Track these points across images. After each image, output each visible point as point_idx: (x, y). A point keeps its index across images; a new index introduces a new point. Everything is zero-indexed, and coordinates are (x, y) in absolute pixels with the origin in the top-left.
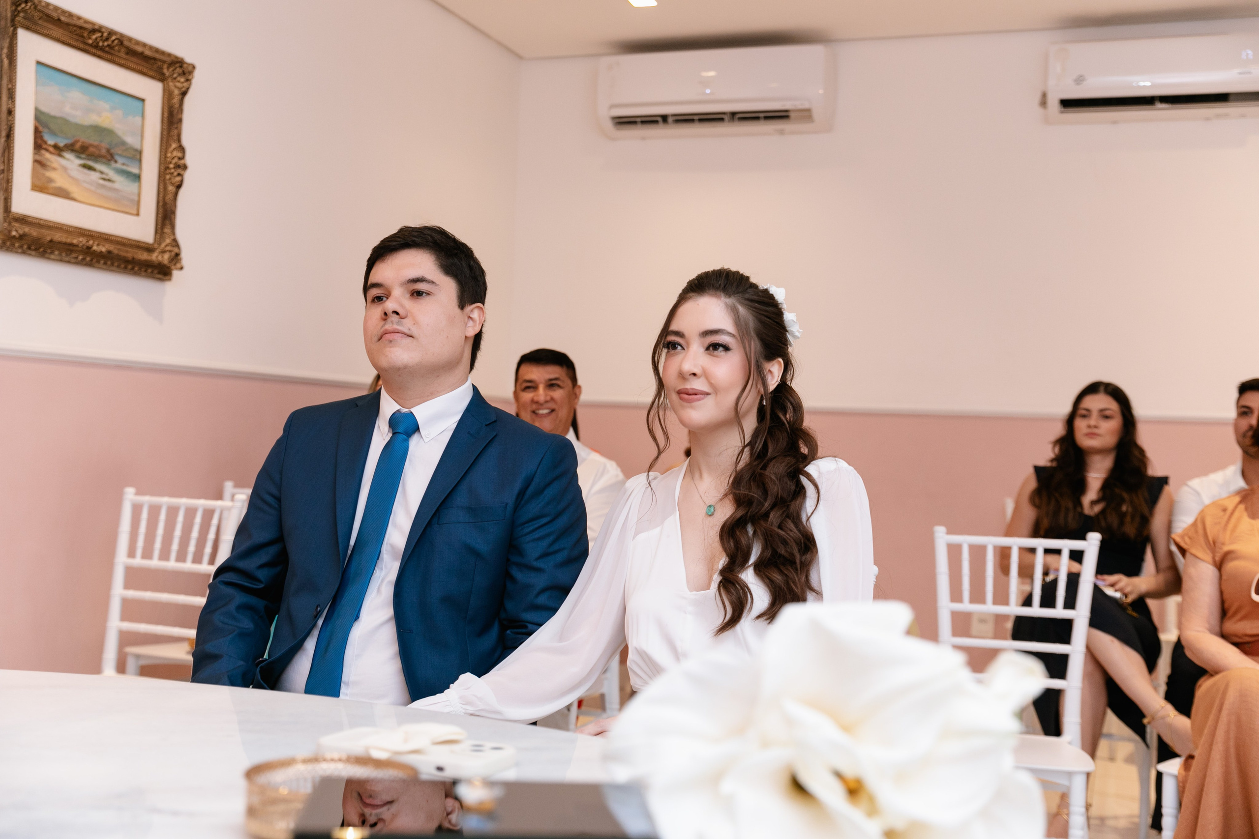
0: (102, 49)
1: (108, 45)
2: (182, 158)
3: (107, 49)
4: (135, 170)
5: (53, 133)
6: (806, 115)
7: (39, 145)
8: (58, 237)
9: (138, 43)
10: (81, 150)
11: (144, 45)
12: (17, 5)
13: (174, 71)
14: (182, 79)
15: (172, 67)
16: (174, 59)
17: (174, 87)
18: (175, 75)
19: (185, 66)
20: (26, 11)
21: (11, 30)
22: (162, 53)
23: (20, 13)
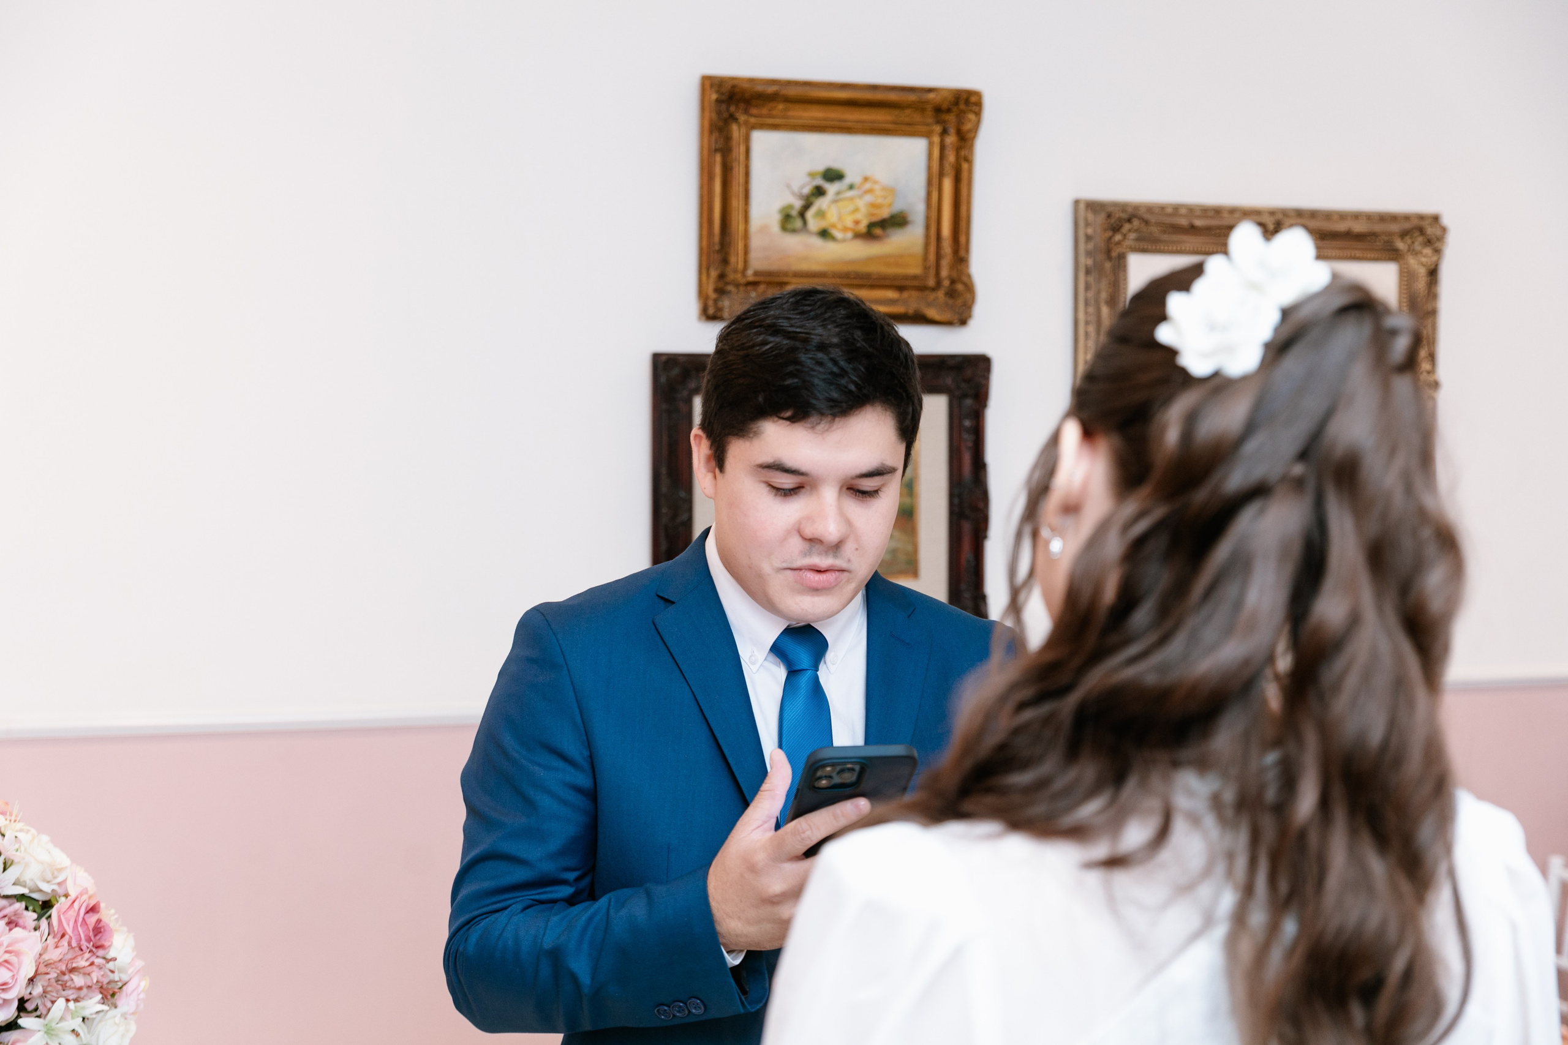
9: (1343, 216)
11: (1356, 216)
12: (1116, 229)
13: (1413, 243)
14: (1428, 251)
15: (1408, 237)
16: (1415, 222)
17: (1418, 266)
18: (1417, 246)
19: (1429, 231)
20: (1137, 231)
21: (1108, 265)
22: (1393, 218)
23: (1127, 236)
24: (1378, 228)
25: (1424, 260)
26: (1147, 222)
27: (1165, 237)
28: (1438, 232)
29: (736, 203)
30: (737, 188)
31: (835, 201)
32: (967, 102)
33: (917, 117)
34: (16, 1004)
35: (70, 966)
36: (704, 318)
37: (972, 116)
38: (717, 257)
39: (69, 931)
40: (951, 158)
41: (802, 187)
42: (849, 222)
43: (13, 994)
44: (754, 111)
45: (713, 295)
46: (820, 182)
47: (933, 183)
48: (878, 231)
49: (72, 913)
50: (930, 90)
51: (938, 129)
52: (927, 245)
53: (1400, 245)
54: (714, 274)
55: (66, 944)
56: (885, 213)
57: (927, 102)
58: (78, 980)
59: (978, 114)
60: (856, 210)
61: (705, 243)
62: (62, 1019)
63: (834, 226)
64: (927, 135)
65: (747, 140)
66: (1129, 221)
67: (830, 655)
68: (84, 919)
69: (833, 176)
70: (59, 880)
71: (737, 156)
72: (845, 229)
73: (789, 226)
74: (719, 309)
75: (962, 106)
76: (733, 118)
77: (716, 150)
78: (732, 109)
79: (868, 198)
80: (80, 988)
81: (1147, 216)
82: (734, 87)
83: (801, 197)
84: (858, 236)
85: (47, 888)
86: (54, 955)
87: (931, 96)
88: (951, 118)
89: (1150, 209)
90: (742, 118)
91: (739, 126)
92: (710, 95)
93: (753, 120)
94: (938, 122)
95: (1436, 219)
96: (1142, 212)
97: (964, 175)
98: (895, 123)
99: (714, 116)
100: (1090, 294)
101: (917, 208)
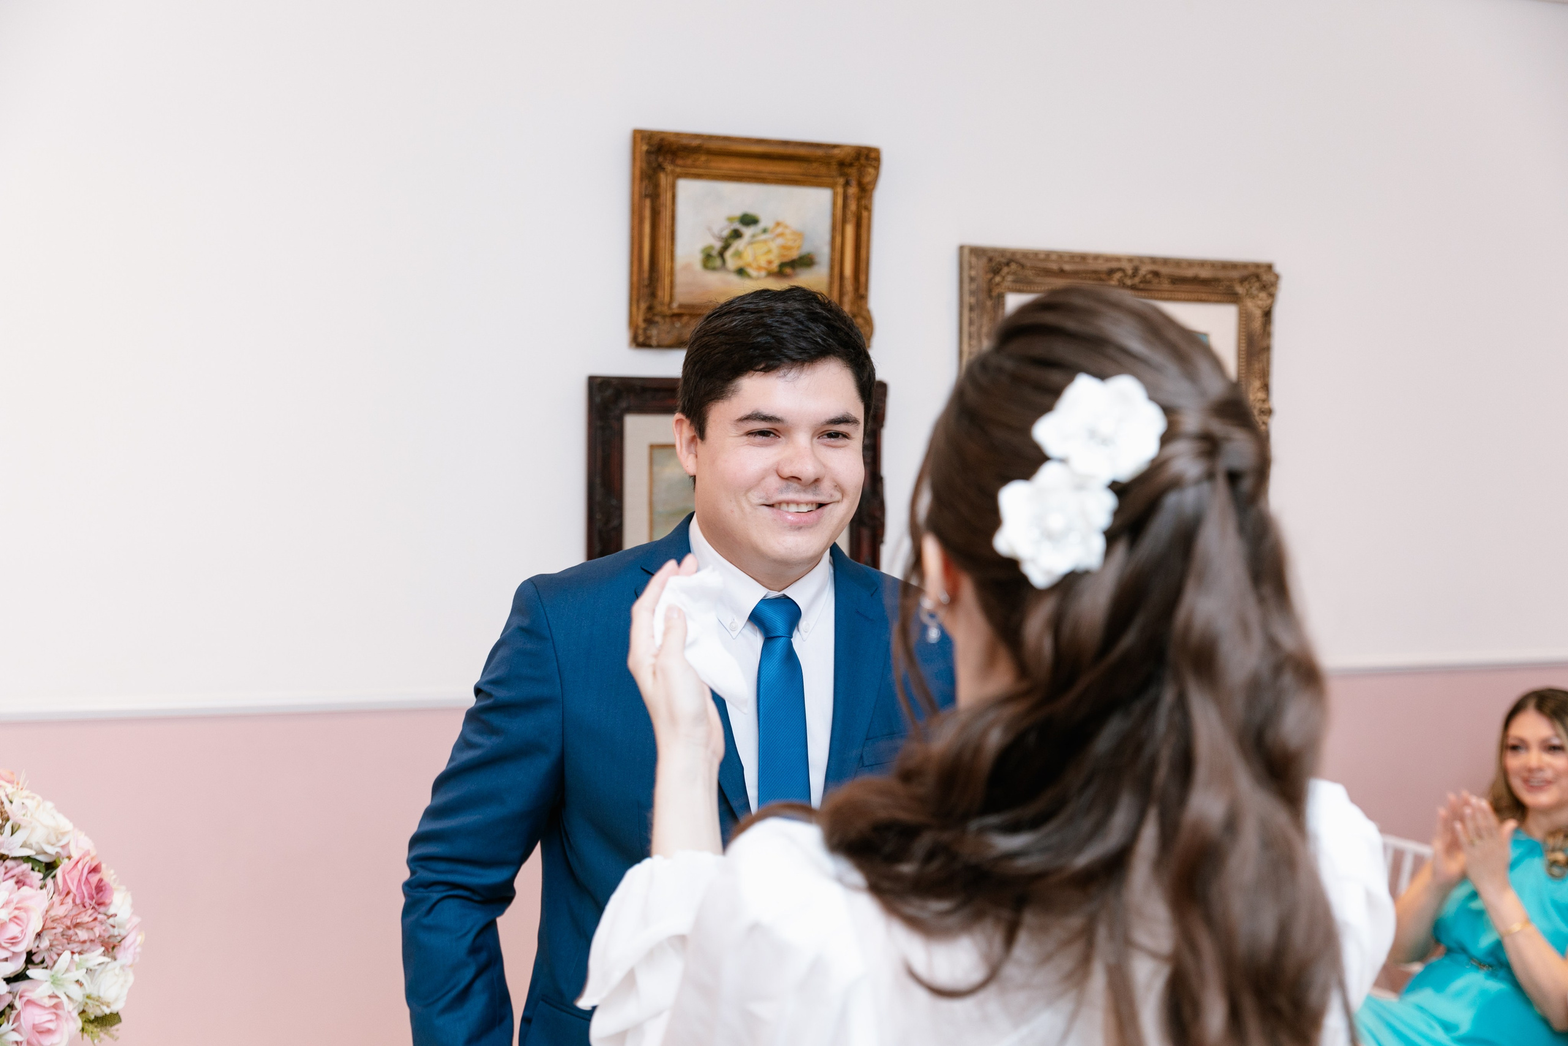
1: (1141, 282)
3: (1142, 286)
9: (1191, 263)
11: (1202, 264)
12: (996, 271)
13: (1251, 288)
14: (1263, 295)
15: (1247, 282)
16: (1252, 270)
17: (1254, 307)
18: (1254, 291)
19: (1265, 277)
20: (1014, 273)
21: (989, 303)
22: (1233, 266)
23: (1006, 278)
24: (1221, 274)
25: (1260, 303)
26: (1023, 266)
27: (1039, 279)
28: (1273, 279)
29: (664, 243)
30: (664, 230)
31: (751, 243)
32: (867, 157)
33: (823, 170)
34: (24, 957)
35: (75, 922)
36: (634, 345)
37: (871, 170)
38: (646, 291)
39: (73, 889)
40: (853, 206)
41: (722, 230)
42: (763, 262)
43: (22, 948)
44: (680, 162)
45: (642, 325)
46: (737, 225)
47: (837, 228)
48: (788, 270)
49: (76, 874)
50: (835, 146)
51: (841, 181)
52: (832, 279)
53: (1240, 290)
54: (643, 306)
55: (71, 901)
56: (794, 255)
57: (831, 157)
58: (83, 935)
59: (877, 168)
60: (769, 251)
61: (635, 278)
62: (67, 970)
63: (749, 265)
64: (832, 186)
65: (673, 187)
66: (1008, 264)
67: (803, 624)
68: (87, 878)
69: (749, 220)
70: (63, 843)
71: (664, 201)
72: (759, 268)
73: (710, 264)
74: (648, 338)
75: (863, 161)
76: (661, 168)
77: (646, 196)
78: (661, 159)
79: (780, 241)
80: (84, 942)
81: (1023, 261)
82: (662, 140)
83: (721, 238)
84: (770, 274)
85: (51, 850)
86: (60, 911)
87: (836, 151)
88: (853, 172)
89: (1026, 254)
90: (669, 168)
91: (667, 175)
92: (641, 146)
93: (678, 170)
94: (842, 174)
95: (1269, 267)
96: (1018, 257)
97: (864, 222)
98: (803, 175)
99: (644, 165)
100: (974, 329)
101: (823, 252)
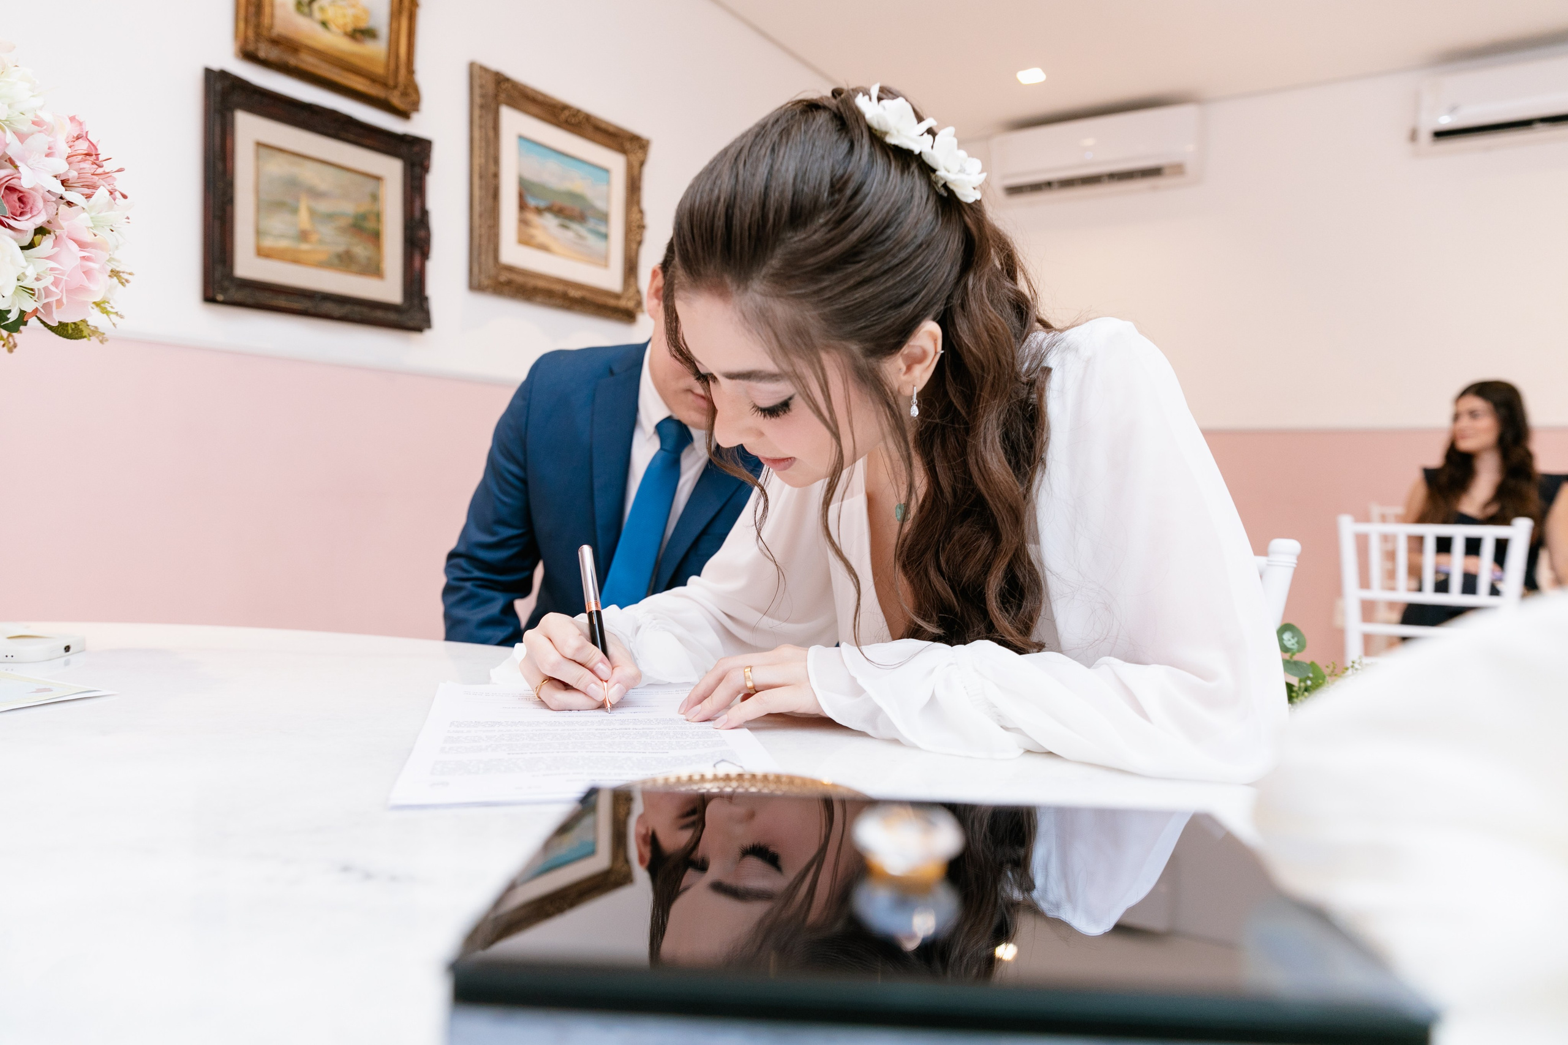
0: (573, 125)
1: (578, 122)
2: (642, 218)
3: (575, 125)
4: (602, 229)
5: (534, 196)
6: (1178, 169)
7: (523, 206)
8: (541, 284)
10: (559, 211)
11: (608, 123)
13: (633, 148)
14: (640, 154)
15: (632, 141)
16: (637, 138)
17: (635, 158)
18: (635, 150)
19: (643, 145)
20: (507, 91)
21: (492, 107)
23: (502, 92)
24: (617, 133)
25: (638, 156)
27: (520, 101)
28: (646, 143)
36: (241, 56)
38: (254, 10)
42: (341, 21)
47: (394, 16)
48: (358, 35)
52: (389, 56)
53: (628, 145)
56: (363, 25)
60: (345, 16)
63: (330, 21)
72: (338, 27)
73: (300, 9)
74: (257, 49)
79: (353, 11)
84: (346, 34)
95: (641, 136)
101: (383, 30)
